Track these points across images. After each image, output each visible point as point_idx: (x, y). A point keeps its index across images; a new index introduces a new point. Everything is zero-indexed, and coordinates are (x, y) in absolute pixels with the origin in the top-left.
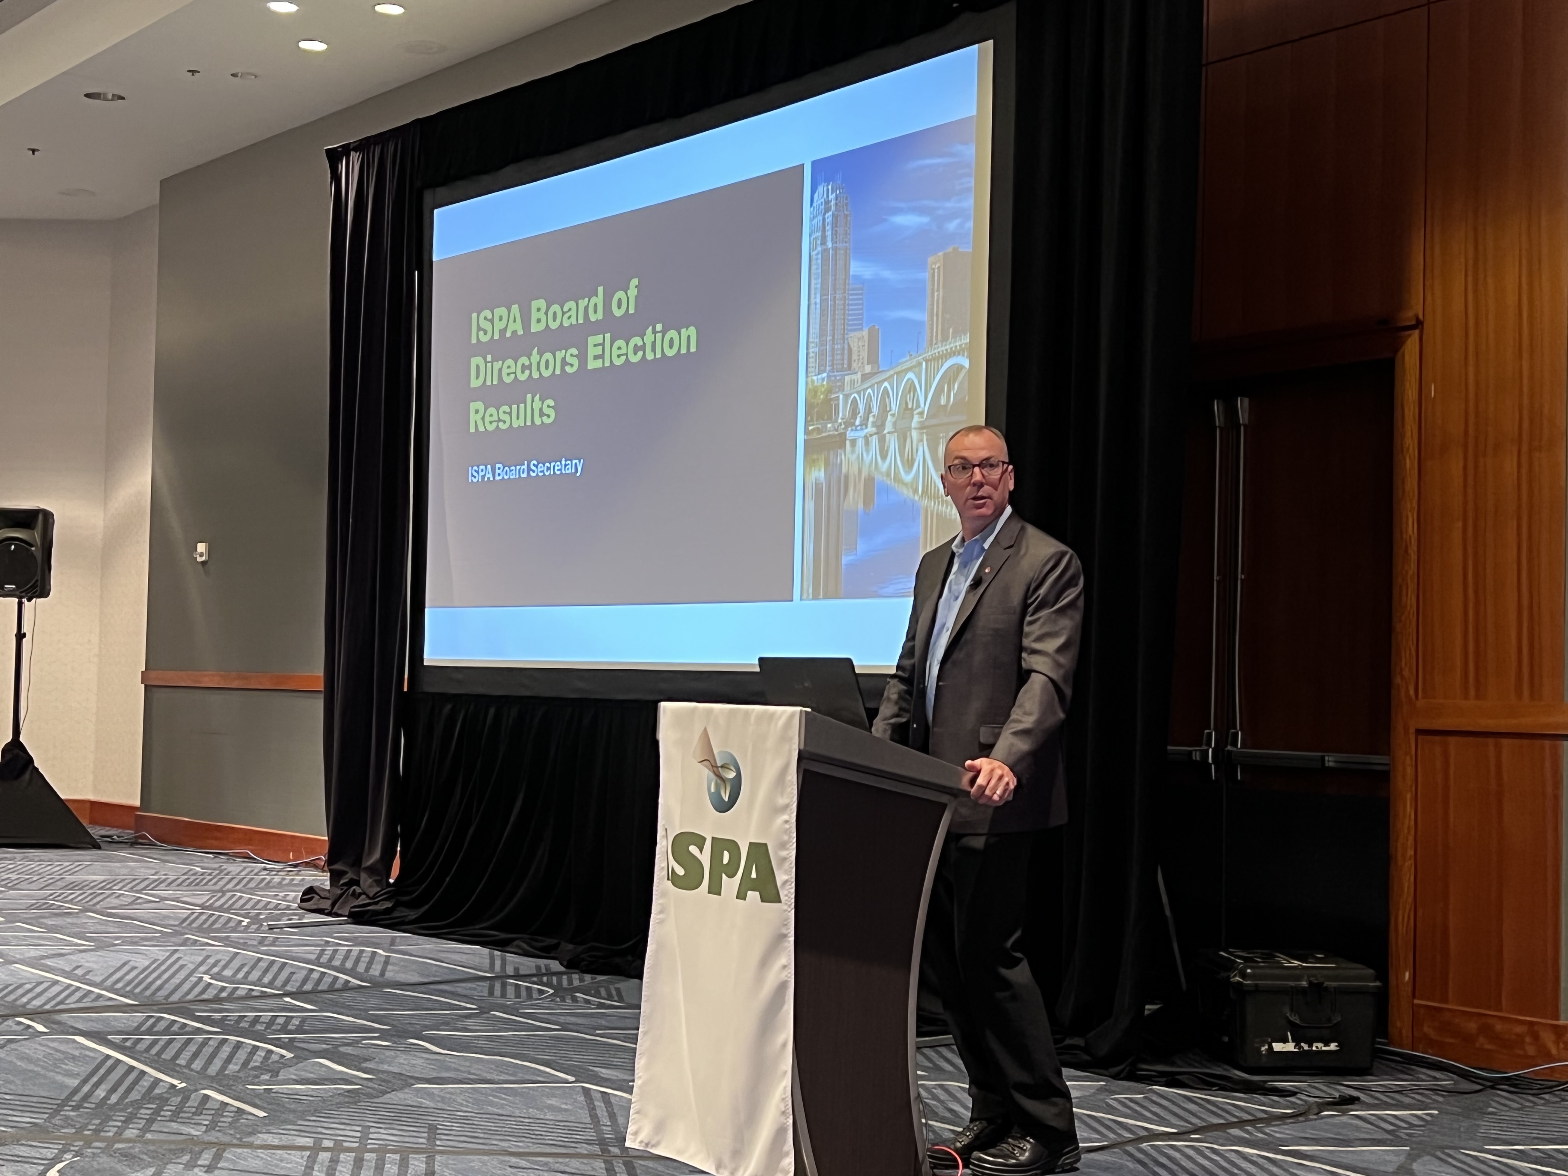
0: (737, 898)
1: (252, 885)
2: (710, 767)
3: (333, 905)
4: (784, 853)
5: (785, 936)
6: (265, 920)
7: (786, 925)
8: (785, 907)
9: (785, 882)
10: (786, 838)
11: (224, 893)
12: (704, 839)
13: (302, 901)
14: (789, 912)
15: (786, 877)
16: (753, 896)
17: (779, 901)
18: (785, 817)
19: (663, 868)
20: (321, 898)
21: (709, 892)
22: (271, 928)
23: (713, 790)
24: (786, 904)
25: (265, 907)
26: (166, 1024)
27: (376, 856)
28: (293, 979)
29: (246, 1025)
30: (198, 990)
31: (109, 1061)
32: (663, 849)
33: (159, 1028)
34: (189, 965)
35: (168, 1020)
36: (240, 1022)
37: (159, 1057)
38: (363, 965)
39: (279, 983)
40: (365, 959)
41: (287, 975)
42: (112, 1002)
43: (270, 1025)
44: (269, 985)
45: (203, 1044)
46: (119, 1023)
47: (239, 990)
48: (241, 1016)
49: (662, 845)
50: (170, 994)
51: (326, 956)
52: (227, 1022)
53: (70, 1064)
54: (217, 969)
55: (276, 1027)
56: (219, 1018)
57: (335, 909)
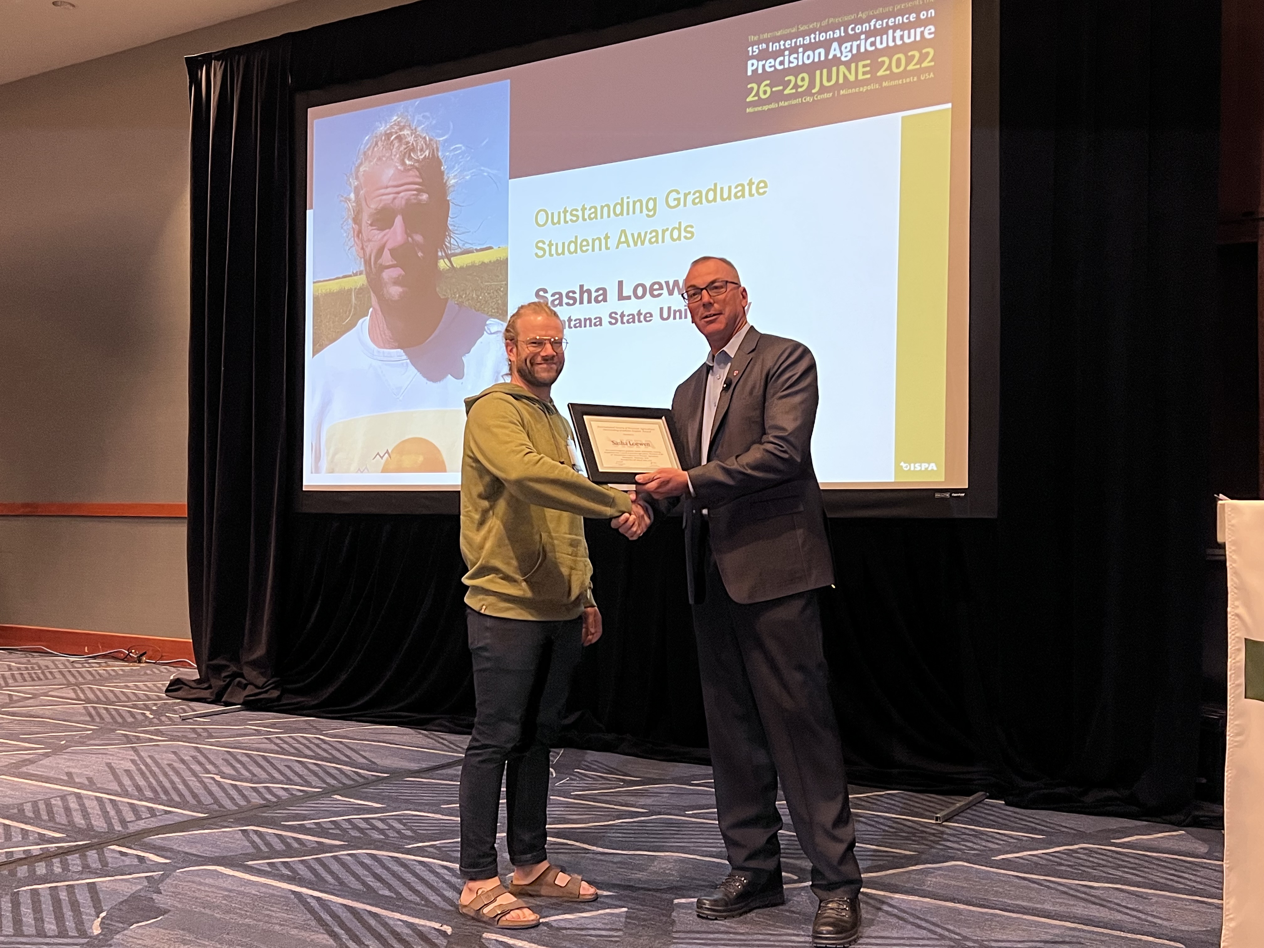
13: (167, 691)
22: (183, 719)
26: (276, 840)
27: (260, 651)
28: (301, 773)
29: (358, 834)
30: (233, 793)
31: (308, 900)
32: (1238, 664)
33: (279, 846)
34: (175, 765)
35: (269, 834)
36: (344, 830)
37: (349, 887)
38: (334, 752)
39: (296, 779)
40: (324, 746)
41: (286, 769)
42: (177, 816)
43: (382, 832)
44: (290, 781)
45: (362, 864)
46: (226, 842)
47: (274, 790)
48: (330, 821)
49: (1237, 659)
50: (216, 801)
51: (285, 746)
52: (331, 831)
53: (272, 909)
54: (210, 767)
55: (391, 834)
56: (314, 826)
57: (225, 698)
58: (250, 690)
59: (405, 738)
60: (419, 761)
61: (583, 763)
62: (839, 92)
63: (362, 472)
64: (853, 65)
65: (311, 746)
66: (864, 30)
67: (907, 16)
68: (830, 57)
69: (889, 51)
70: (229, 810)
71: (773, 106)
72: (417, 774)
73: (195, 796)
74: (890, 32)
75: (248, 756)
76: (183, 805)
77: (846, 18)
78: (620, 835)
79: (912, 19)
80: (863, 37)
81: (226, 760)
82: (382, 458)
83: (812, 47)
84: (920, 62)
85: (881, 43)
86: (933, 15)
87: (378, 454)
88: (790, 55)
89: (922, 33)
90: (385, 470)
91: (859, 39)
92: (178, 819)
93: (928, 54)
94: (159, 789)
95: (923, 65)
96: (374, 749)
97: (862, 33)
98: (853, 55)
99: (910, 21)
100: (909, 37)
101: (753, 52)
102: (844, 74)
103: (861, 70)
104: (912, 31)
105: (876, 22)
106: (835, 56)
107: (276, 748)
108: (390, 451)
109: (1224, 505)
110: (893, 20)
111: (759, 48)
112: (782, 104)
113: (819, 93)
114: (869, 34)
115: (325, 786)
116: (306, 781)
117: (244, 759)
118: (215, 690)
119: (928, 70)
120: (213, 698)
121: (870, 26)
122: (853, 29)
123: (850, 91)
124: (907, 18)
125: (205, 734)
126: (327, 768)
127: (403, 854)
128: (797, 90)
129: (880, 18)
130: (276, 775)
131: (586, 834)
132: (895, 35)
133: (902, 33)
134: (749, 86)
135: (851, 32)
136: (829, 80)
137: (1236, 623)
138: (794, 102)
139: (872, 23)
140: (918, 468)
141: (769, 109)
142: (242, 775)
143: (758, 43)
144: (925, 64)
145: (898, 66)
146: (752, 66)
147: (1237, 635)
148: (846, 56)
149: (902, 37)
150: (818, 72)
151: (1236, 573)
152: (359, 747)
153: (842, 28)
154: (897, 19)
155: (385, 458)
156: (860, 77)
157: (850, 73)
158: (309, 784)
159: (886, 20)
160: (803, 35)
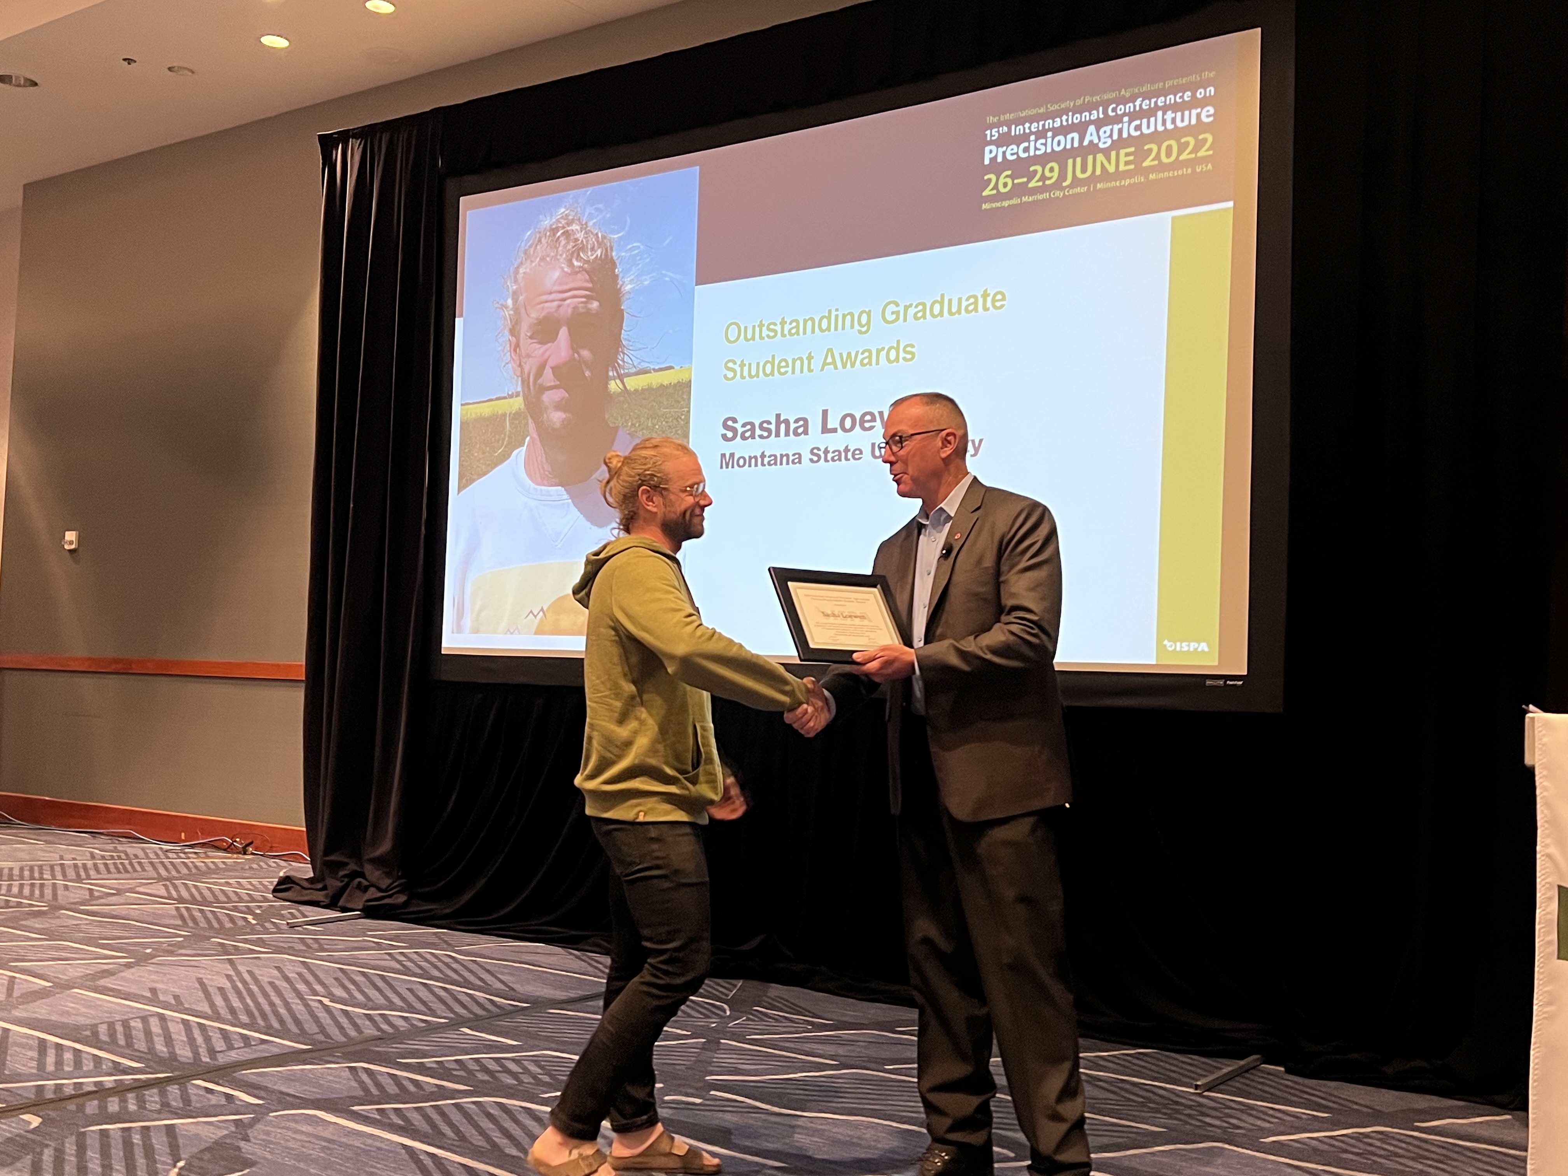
3: (334, 899)
13: (276, 891)
20: (303, 888)
22: (290, 926)
26: (390, 1081)
27: (385, 847)
28: (425, 999)
29: (486, 1078)
30: (344, 1021)
31: (421, 1157)
32: (1549, 917)
33: (392, 1089)
34: (277, 983)
35: (382, 1073)
36: (470, 1072)
37: (472, 1144)
38: (466, 974)
39: (419, 1006)
40: (455, 966)
41: (408, 992)
42: (275, 1046)
43: (514, 1075)
44: (412, 1009)
45: (489, 1116)
46: (330, 1081)
47: (391, 1018)
48: (456, 1061)
49: (1548, 910)
50: (323, 1030)
51: (408, 964)
52: (455, 1073)
53: (379, 1166)
54: (318, 988)
55: (526, 1079)
56: (434, 1066)
57: (341, 903)
58: (372, 893)
59: (553, 960)
60: (566, 989)
61: (766, 999)
62: (1095, 187)
63: (512, 634)
64: (1113, 154)
65: (439, 964)
66: (1127, 111)
67: (1180, 94)
68: (1086, 143)
69: (1157, 137)
70: (337, 1042)
71: (1015, 201)
72: (563, 1005)
73: (297, 1022)
74: (1160, 114)
75: (363, 974)
76: (284, 1033)
77: (1106, 97)
78: (801, 1092)
79: (1186, 99)
80: (1126, 119)
81: (336, 979)
82: (535, 616)
83: (1064, 131)
84: (1195, 150)
85: (1148, 127)
86: (1212, 93)
87: (531, 612)
88: (1036, 141)
89: (1199, 116)
90: (538, 632)
91: (1121, 122)
92: (276, 1050)
93: (1205, 140)
94: (256, 1013)
95: (1199, 155)
96: (513, 972)
97: (1125, 114)
98: (1113, 141)
99: (1184, 100)
100: (1183, 120)
101: (991, 136)
102: (1102, 164)
103: (1123, 159)
104: (1187, 113)
105: (1142, 101)
106: (1091, 142)
107: (398, 966)
108: (545, 609)
109: (1533, 719)
110: (1162, 99)
111: (998, 131)
112: (1025, 199)
113: (1070, 186)
114: (1134, 116)
115: (452, 1016)
116: (430, 1009)
117: (359, 979)
118: (330, 891)
119: (1204, 160)
120: (327, 901)
121: (1135, 107)
122: (1114, 110)
123: (1109, 185)
124: (1180, 97)
125: (316, 946)
126: (455, 993)
127: (537, 1104)
128: (1044, 183)
129: (1147, 96)
130: (396, 1000)
131: (760, 1090)
132: (1165, 117)
133: (1173, 115)
134: (986, 177)
135: (1111, 113)
136: (1084, 170)
137: (1547, 865)
138: (1040, 197)
139: (1138, 103)
140: (1186, 649)
141: (1009, 205)
142: (355, 998)
143: (998, 125)
144: (1202, 153)
145: (1169, 155)
146: (990, 153)
147: (1547, 880)
148: (1105, 143)
149: (1174, 121)
150: (1070, 161)
151: (1547, 804)
152: (496, 969)
153: (1101, 109)
154: (1168, 98)
155: (539, 617)
156: (1122, 168)
157: (1109, 162)
158: (433, 1013)
159: (1155, 99)
160: (1053, 116)
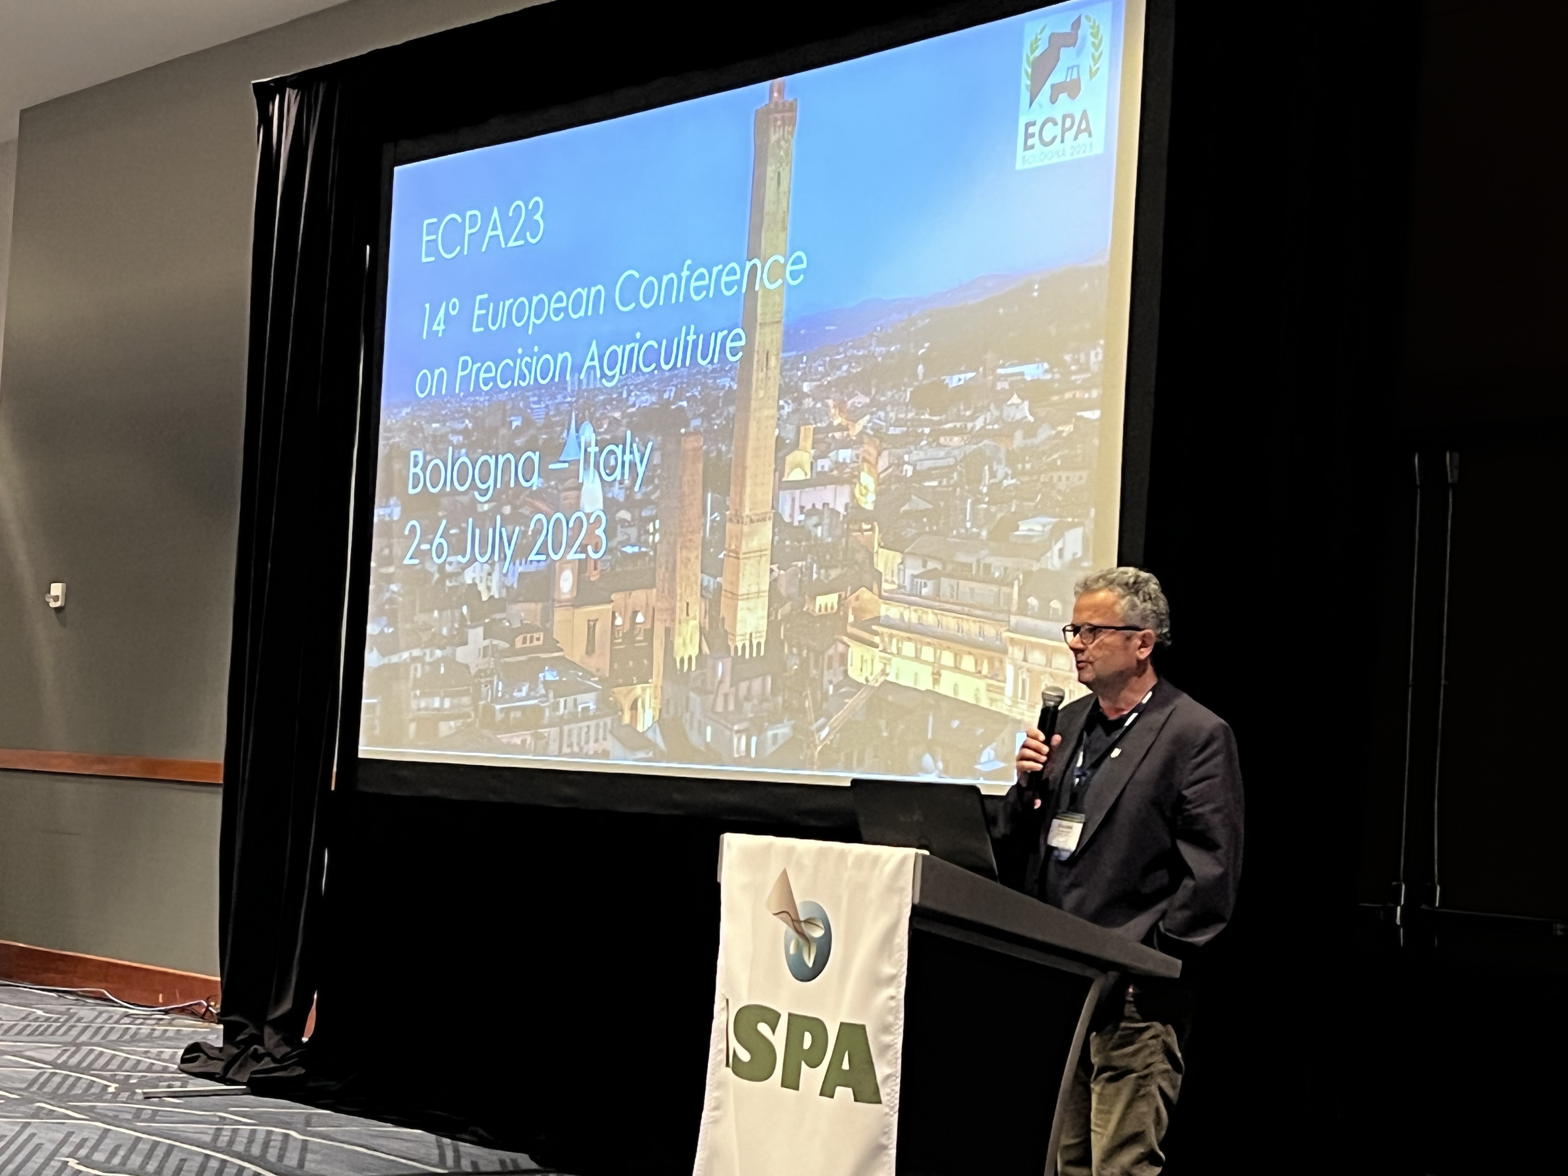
0: (821, 1094)
1: (113, 1037)
2: (791, 923)
3: (226, 1069)
4: (887, 1039)
5: (883, 1148)
6: (139, 1085)
7: (885, 1133)
8: (887, 1110)
9: (888, 1077)
10: (891, 1019)
11: (78, 1046)
12: (778, 1016)
13: (184, 1060)
14: (892, 1116)
15: (888, 1071)
16: (844, 1093)
17: (879, 1102)
18: (891, 991)
19: (720, 1051)
20: (210, 1058)
21: (783, 1085)
22: (147, 1097)
23: (792, 951)
24: (888, 1106)
25: (134, 1068)
32: (721, 1026)
40: (275, 1143)
41: (177, 1162)
49: (721, 1020)
57: (230, 1075)
58: (265, 1063)
118: (226, 1061)
125: (146, 1117)
